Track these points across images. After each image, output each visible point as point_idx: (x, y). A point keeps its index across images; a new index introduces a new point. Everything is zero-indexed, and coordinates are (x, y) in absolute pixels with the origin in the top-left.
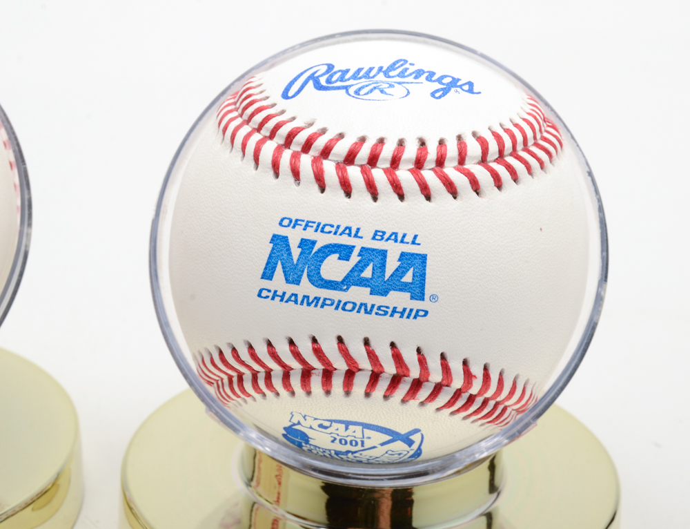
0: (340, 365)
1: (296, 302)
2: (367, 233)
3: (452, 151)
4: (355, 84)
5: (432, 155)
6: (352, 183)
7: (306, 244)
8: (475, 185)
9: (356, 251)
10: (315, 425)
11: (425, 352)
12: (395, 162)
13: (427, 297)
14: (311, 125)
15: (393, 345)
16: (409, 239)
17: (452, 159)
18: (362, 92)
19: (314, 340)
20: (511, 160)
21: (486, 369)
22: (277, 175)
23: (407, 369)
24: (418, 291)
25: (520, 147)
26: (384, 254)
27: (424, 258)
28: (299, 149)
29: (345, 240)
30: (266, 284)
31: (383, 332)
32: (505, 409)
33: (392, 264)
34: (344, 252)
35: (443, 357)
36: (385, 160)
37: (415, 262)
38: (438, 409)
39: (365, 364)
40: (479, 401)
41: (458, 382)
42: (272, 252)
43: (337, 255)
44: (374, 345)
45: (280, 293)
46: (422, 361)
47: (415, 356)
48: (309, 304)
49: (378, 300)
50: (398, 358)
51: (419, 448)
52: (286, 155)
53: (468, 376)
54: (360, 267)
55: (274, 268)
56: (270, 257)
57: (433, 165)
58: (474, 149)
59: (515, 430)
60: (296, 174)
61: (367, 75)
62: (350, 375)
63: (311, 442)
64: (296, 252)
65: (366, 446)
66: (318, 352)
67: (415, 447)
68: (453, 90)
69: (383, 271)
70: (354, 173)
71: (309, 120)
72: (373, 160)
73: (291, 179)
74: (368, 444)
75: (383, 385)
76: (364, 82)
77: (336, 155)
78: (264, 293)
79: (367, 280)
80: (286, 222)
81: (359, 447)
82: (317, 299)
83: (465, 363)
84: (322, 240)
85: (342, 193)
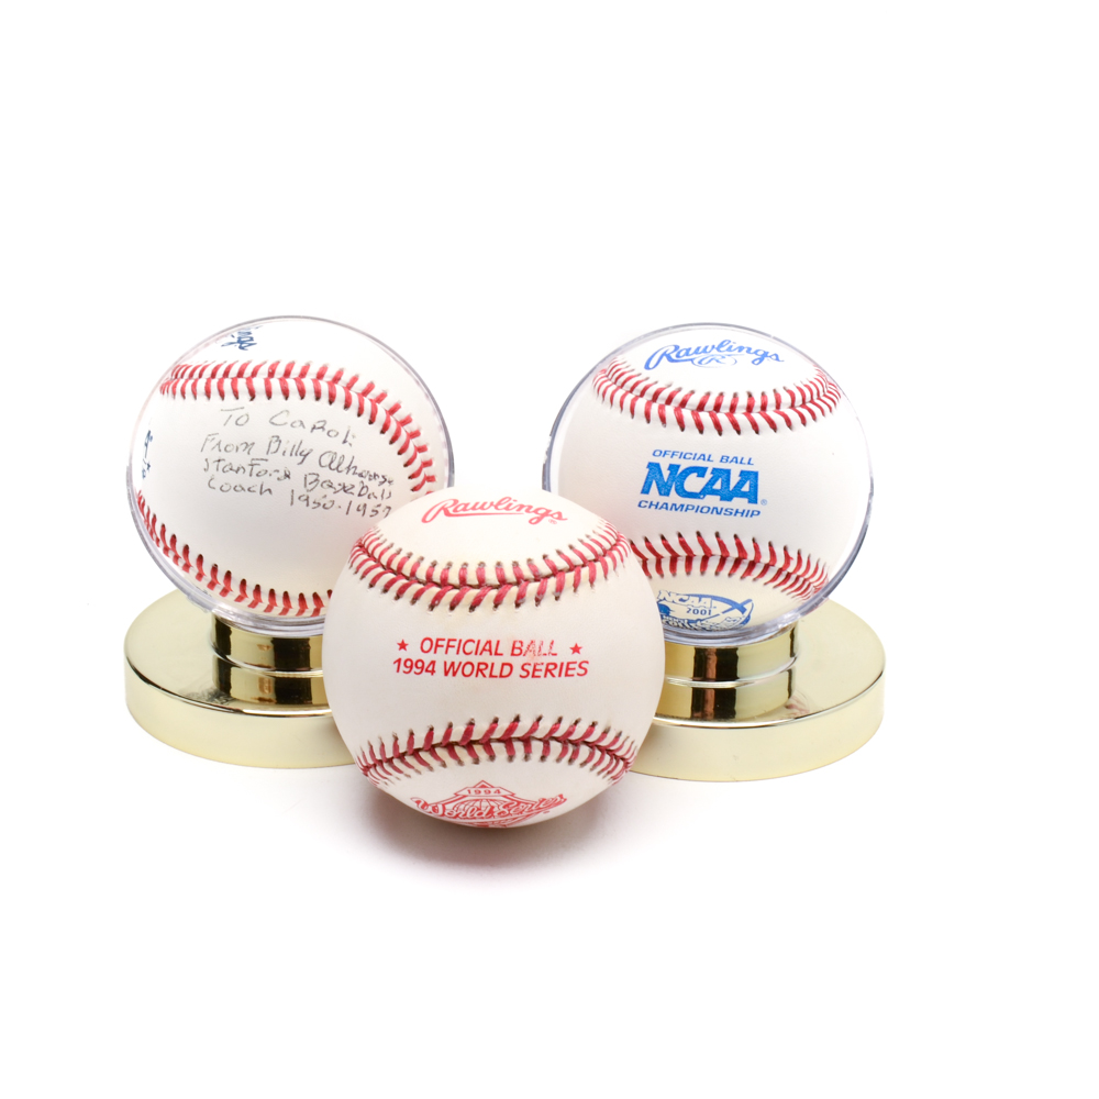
0: (699, 552)
1: (667, 508)
2: (716, 458)
3: (771, 400)
4: (698, 358)
5: (758, 403)
6: (704, 424)
7: (673, 468)
8: (789, 423)
9: (709, 471)
10: (677, 601)
11: (758, 541)
12: (733, 408)
13: (759, 501)
14: (669, 386)
15: (736, 537)
16: (746, 461)
17: (771, 406)
18: (703, 362)
19: (680, 536)
20: (810, 405)
21: (799, 553)
22: (648, 421)
23: (746, 553)
24: (753, 497)
25: (815, 397)
26: (728, 472)
27: (756, 474)
28: (663, 403)
29: (701, 463)
30: (645, 497)
31: (729, 527)
32: (809, 585)
33: (734, 479)
34: (701, 472)
35: (770, 545)
36: (726, 407)
37: (750, 477)
38: (766, 584)
39: (716, 551)
40: (794, 577)
41: (780, 563)
42: (648, 475)
43: (696, 474)
44: (723, 537)
45: (655, 503)
46: (756, 548)
47: (752, 545)
48: (676, 509)
49: (726, 505)
50: (739, 545)
51: (749, 616)
52: (655, 408)
53: (788, 558)
54: (712, 482)
55: (650, 486)
56: (647, 478)
57: (759, 410)
58: (786, 399)
59: (813, 603)
60: (663, 419)
61: (705, 351)
62: (705, 560)
63: (672, 614)
64: (666, 474)
65: (712, 614)
66: (683, 544)
67: (746, 614)
68: (766, 359)
69: (729, 484)
70: (705, 417)
71: (667, 383)
72: (717, 407)
73: (660, 423)
74: (713, 613)
75: (729, 565)
76: (703, 355)
77: (691, 405)
78: (643, 504)
79: (717, 491)
80: (658, 453)
81: (707, 615)
82: (682, 506)
83: (785, 549)
84: (684, 464)
85: (697, 431)
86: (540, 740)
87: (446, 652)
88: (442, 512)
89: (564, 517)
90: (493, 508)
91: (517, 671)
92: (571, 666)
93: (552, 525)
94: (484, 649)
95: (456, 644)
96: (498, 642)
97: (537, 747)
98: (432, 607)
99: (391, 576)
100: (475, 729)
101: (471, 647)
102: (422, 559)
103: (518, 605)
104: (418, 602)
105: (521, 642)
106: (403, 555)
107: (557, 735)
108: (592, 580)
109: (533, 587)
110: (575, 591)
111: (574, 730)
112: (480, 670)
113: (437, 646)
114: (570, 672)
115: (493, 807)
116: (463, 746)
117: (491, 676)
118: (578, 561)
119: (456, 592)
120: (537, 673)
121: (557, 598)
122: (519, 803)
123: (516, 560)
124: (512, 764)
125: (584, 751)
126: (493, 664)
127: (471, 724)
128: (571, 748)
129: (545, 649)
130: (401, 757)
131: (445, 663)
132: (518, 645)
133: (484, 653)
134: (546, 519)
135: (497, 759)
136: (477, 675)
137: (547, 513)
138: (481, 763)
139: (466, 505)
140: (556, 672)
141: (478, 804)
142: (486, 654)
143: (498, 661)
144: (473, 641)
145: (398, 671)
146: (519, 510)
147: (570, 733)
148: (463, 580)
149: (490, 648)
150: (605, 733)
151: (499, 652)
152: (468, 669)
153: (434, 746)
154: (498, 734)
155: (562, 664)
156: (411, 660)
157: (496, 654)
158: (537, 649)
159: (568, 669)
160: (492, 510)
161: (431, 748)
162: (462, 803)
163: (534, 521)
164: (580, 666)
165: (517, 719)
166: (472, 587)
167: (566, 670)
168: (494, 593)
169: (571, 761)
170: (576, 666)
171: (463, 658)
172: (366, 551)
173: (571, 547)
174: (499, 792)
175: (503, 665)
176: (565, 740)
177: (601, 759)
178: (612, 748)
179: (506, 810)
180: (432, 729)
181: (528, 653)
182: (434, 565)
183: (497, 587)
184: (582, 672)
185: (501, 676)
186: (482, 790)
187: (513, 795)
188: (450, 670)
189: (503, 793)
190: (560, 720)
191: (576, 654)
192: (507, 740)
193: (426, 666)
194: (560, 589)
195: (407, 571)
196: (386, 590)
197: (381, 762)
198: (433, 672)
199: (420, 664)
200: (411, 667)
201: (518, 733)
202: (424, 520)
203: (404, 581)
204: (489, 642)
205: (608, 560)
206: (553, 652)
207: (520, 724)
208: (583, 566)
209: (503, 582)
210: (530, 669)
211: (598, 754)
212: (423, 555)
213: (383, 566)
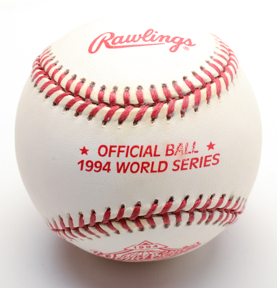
86: (187, 212)
87: (118, 156)
88: (103, 44)
89: (193, 44)
90: (141, 39)
91: (171, 166)
92: (208, 159)
93: (186, 51)
94: (146, 152)
95: (125, 149)
96: (156, 147)
97: (185, 217)
98: (105, 122)
99: (70, 98)
100: (142, 209)
101: (136, 151)
102: (93, 84)
103: (168, 118)
104: (93, 119)
105: (173, 145)
106: (78, 80)
107: (199, 207)
108: (219, 93)
109: (179, 103)
110: (208, 103)
111: (210, 202)
112: (143, 167)
113: (111, 151)
114: (207, 163)
115: (151, 255)
116: (133, 221)
117: (152, 171)
118: (208, 79)
119: (122, 110)
120: (185, 167)
121: (196, 110)
122: (169, 251)
123: (165, 83)
124: (167, 229)
125: (217, 214)
126: (153, 163)
127: (138, 205)
128: (208, 214)
129: (190, 149)
130: (86, 228)
131: (118, 163)
132: (170, 147)
133: (146, 155)
134: (182, 46)
135: (157, 228)
136: (141, 172)
137: (181, 42)
138: (145, 231)
139: (122, 38)
140: (198, 165)
141: (140, 254)
142: (148, 156)
143: (156, 160)
144: (138, 147)
145: (82, 169)
146: (161, 41)
147: (207, 205)
148: (127, 101)
149: (151, 151)
150: (230, 200)
151: (157, 153)
152: (135, 168)
153: (111, 221)
154: (158, 211)
155: (202, 158)
156: (91, 162)
157: (155, 155)
158: (184, 149)
159: (206, 161)
160: (141, 42)
161: (109, 222)
162: (129, 254)
163: (173, 49)
164: (214, 158)
165: (171, 199)
166: (134, 106)
167: (204, 162)
168: (151, 110)
169: (207, 222)
170: (211, 158)
171: (131, 160)
172: (46, 74)
173: (202, 68)
174: (156, 246)
175: (161, 163)
176: (204, 210)
177: (227, 217)
178: (234, 209)
179: (160, 256)
180: (109, 209)
181: (178, 153)
182: (103, 89)
183: (152, 105)
184: (216, 161)
185: (159, 171)
186: (145, 246)
187: (166, 247)
188: (122, 168)
189: (159, 246)
190: (201, 197)
191: (211, 150)
192: (164, 215)
193: (103, 166)
194: (197, 102)
195: (83, 93)
196: (68, 107)
197: (69, 229)
198: (109, 170)
199: (98, 165)
200: (92, 167)
201: (173, 209)
202: (90, 51)
203: (82, 102)
204: (149, 147)
205: (227, 74)
206: (195, 150)
207: (174, 203)
208: (211, 82)
209: (156, 101)
210: (180, 164)
211: (225, 214)
212: (94, 81)
213: (63, 89)
